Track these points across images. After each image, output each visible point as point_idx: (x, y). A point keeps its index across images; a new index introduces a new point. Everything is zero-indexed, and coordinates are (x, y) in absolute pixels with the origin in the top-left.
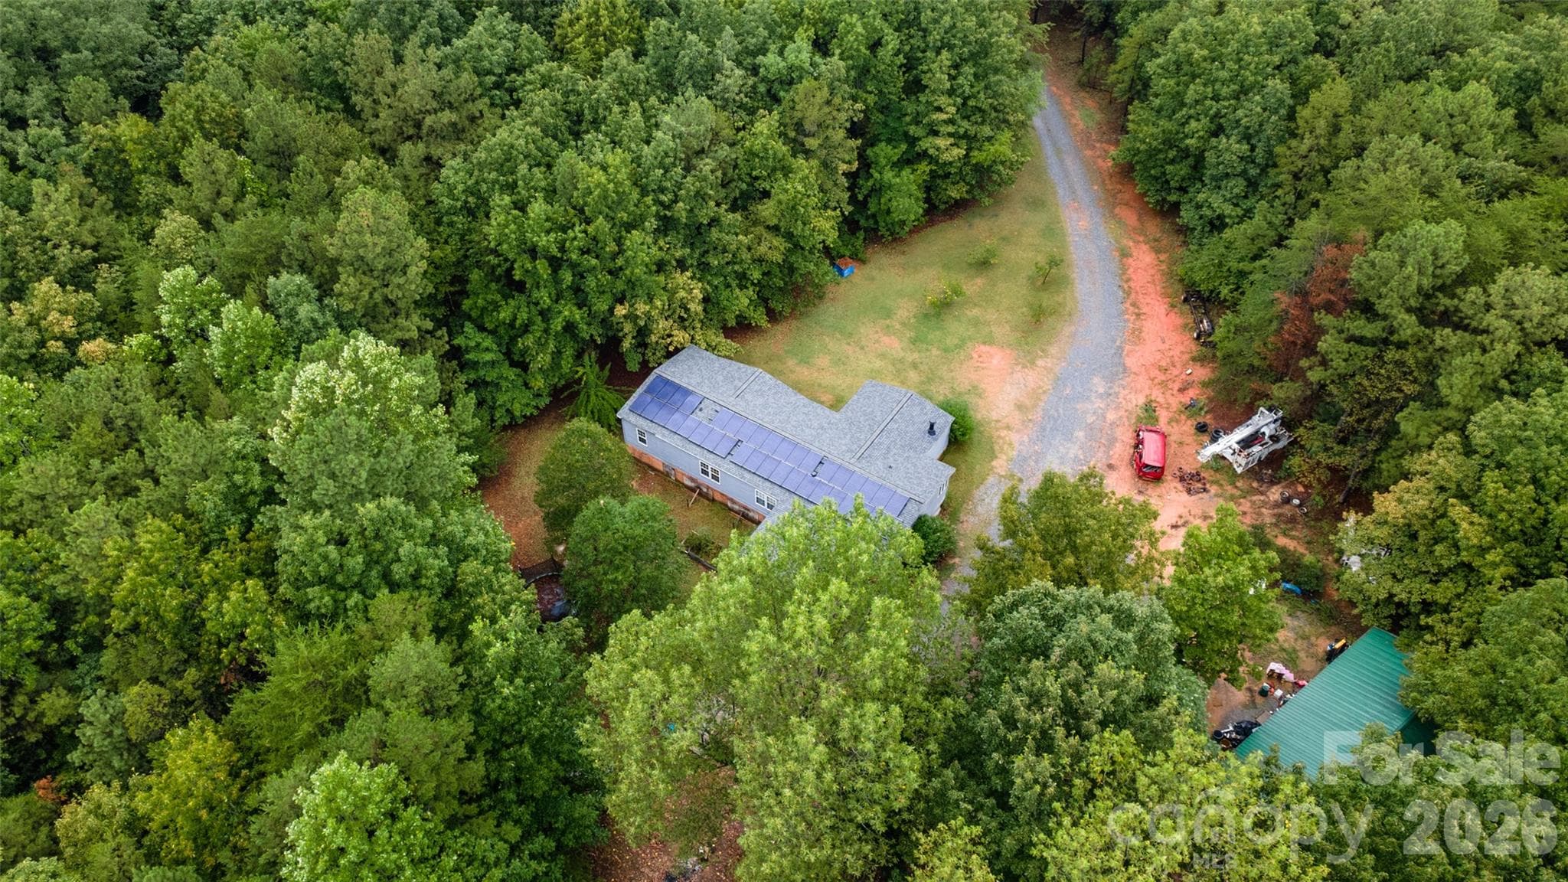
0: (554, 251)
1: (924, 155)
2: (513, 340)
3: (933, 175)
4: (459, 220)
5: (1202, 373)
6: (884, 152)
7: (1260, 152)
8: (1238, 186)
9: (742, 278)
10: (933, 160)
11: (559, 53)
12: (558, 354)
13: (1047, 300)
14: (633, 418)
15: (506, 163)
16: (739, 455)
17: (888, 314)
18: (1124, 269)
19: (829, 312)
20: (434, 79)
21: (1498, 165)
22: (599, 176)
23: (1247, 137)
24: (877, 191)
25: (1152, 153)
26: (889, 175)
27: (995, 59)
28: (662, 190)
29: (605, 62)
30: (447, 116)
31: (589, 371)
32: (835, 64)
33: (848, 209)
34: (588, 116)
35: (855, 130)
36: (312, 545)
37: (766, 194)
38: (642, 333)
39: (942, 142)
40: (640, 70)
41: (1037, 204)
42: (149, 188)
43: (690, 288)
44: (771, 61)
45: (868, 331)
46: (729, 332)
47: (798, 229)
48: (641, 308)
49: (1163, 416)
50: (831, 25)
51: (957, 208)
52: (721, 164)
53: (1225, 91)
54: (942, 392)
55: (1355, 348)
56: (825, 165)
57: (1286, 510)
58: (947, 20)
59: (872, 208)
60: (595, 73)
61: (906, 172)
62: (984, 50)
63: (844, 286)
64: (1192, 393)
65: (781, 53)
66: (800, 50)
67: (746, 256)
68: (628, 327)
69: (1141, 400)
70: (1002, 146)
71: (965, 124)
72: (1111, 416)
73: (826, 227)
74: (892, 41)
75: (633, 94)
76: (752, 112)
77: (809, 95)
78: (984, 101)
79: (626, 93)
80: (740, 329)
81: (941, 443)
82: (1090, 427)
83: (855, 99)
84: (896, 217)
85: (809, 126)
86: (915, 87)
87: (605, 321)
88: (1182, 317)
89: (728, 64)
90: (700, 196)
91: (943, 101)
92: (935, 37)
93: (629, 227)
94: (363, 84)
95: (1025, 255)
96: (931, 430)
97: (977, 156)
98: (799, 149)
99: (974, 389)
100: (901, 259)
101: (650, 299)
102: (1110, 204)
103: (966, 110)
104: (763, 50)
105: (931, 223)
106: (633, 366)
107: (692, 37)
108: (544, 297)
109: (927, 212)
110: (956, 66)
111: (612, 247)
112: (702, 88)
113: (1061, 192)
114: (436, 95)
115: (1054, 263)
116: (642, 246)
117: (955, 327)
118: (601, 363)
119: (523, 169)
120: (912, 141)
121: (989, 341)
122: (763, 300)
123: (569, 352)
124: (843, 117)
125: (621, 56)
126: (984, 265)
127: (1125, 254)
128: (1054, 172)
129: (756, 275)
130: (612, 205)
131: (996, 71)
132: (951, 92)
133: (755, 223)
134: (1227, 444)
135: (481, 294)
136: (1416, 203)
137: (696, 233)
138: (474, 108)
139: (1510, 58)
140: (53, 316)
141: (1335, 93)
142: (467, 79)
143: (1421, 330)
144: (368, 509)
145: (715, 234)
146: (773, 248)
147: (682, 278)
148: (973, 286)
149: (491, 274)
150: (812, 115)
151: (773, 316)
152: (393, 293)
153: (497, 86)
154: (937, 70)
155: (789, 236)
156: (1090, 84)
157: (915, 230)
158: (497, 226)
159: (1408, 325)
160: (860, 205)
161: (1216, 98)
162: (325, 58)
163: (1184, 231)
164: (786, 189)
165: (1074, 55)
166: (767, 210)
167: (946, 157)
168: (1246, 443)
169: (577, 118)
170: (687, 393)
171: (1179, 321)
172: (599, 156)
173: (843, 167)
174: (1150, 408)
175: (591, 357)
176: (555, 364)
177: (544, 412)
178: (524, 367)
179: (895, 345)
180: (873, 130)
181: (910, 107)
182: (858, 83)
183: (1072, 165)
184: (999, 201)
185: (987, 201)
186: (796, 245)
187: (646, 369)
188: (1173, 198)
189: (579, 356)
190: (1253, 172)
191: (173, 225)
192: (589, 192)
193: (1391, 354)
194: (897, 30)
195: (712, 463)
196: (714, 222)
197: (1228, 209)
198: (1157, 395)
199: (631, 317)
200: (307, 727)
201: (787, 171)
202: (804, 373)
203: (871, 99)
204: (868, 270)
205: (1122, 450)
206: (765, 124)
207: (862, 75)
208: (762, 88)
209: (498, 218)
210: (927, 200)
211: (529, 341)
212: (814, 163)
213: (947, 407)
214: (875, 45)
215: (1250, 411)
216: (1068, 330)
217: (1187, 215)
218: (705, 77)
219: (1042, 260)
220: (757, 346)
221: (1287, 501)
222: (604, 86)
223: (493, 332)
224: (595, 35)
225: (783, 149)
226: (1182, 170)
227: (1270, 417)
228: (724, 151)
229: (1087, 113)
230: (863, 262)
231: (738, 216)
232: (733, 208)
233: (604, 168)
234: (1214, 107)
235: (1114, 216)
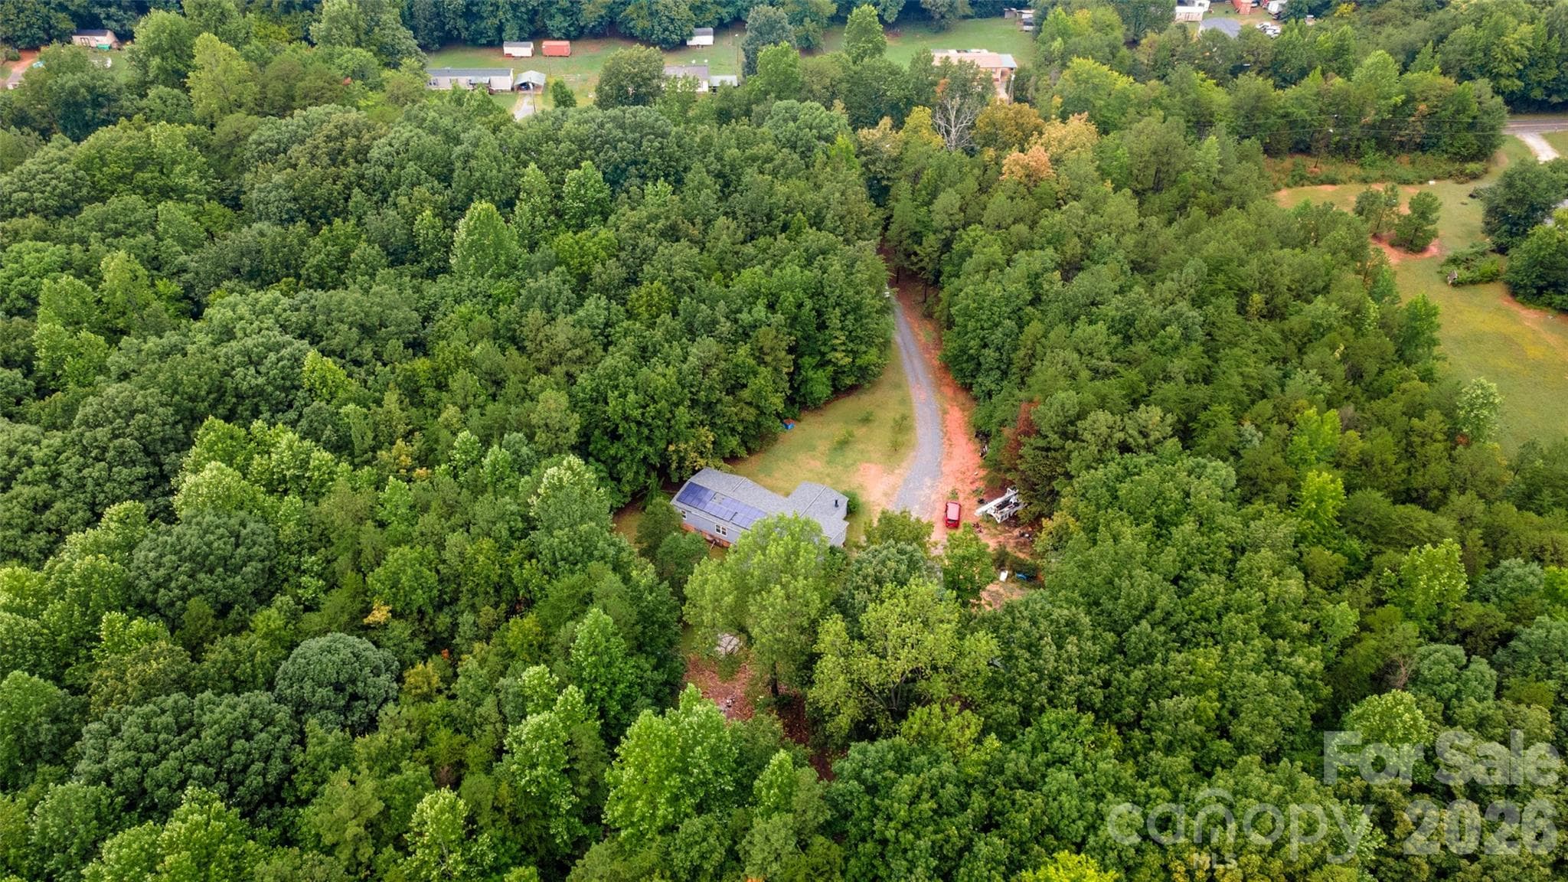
0: (639, 418)
1: (830, 361)
2: (615, 465)
3: (836, 372)
4: (588, 404)
5: (982, 473)
6: (807, 361)
7: (1004, 357)
8: (997, 374)
9: (733, 430)
10: (835, 364)
11: (630, 315)
12: (637, 473)
13: (900, 438)
14: (679, 504)
15: (613, 375)
16: (736, 520)
17: (813, 448)
18: (944, 420)
19: (779, 448)
20: (571, 333)
21: (1106, 363)
22: (662, 381)
23: (998, 349)
24: (805, 381)
25: (956, 357)
26: (810, 373)
27: (865, 311)
28: (692, 386)
29: (658, 321)
30: (578, 352)
31: (653, 481)
32: (779, 318)
33: (789, 392)
34: (651, 348)
35: (791, 350)
36: (561, 543)
37: (745, 386)
38: (682, 460)
39: (839, 355)
40: (677, 324)
41: (897, 386)
42: (431, 394)
43: (707, 435)
44: (745, 317)
45: (801, 457)
46: (726, 460)
47: (762, 403)
48: (683, 446)
49: (961, 496)
50: (777, 296)
51: (852, 389)
52: (722, 371)
53: (986, 325)
54: (845, 487)
55: (1037, 452)
56: (775, 369)
57: (1022, 540)
58: (837, 292)
59: (803, 391)
60: (652, 325)
61: (820, 372)
62: (858, 307)
63: (788, 433)
64: (977, 484)
65: (750, 312)
66: (760, 311)
67: (735, 418)
68: (675, 457)
69: (950, 489)
70: (872, 356)
71: (851, 345)
72: (933, 497)
73: (777, 402)
74: (808, 304)
75: (673, 337)
76: (735, 343)
77: (766, 334)
78: (860, 333)
79: (671, 337)
80: (732, 459)
81: (842, 510)
82: (923, 503)
83: (790, 334)
84: (816, 396)
85: (766, 350)
86: (822, 326)
87: (663, 455)
88: (975, 445)
89: (723, 320)
90: (711, 388)
91: (838, 333)
92: (832, 301)
93: (676, 405)
94: (531, 336)
95: (889, 415)
96: (836, 505)
97: (859, 362)
98: (761, 361)
99: (861, 486)
100: (821, 419)
101: (687, 442)
102: (938, 385)
103: (851, 338)
104: (740, 311)
105: (837, 398)
106: (675, 480)
107: (703, 306)
108: (633, 441)
109: (833, 393)
110: (844, 315)
111: (668, 415)
112: (710, 333)
113: (910, 379)
114: (572, 342)
115: (904, 418)
116: (683, 414)
117: (851, 454)
118: (659, 477)
119: (622, 378)
120: (823, 354)
121: (869, 461)
122: (744, 443)
123: (643, 471)
124: (784, 344)
125: (666, 317)
126: (866, 420)
127: (945, 412)
128: (907, 368)
129: (740, 428)
130: (668, 393)
131: (867, 317)
132: (842, 329)
133: (739, 401)
134: (990, 507)
135: (599, 440)
136: (1063, 382)
137: (709, 407)
138: (590, 346)
139: (1117, 309)
140: (403, 458)
141: (1034, 328)
142: (587, 332)
143: (1061, 442)
144: (584, 528)
145: (719, 406)
146: (750, 414)
147: (703, 430)
148: (860, 432)
149: (605, 432)
150: (767, 344)
151: (750, 451)
152: (560, 441)
153: (601, 334)
154: (834, 317)
155: (758, 407)
156: (929, 316)
157: (827, 402)
158: (613, 407)
159: (1055, 440)
160: (795, 389)
161: (982, 328)
162: (510, 323)
163: (976, 399)
164: (754, 383)
165: (920, 299)
166: (745, 394)
167: (841, 363)
168: (1001, 507)
169: (644, 349)
170: (707, 490)
171: (973, 447)
172: (660, 369)
173: (785, 370)
174: (954, 494)
175: (653, 474)
176: (635, 479)
177: (627, 505)
178: (619, 480)
179: (818, 465)
180: (800, 350)
181: (820, 337)
182: (792, 326)
183: (918, 364)
184: (873, 384)
185: (867, 385)
186: (762, 413)
187: (682, 482)
188: (968, 381)
189: (647, 475)
190: (1003, 367)
191: (450, 412)
192: (657, 388)
193: (1051, 454)
194: (811, 298)
195: (722, 524)
196: (719, 401)
197: (993, 386)
198: (959, 486)
199: (677, 452)
200: (570, 612)
201: (755, 374)
202: (769, 481)
203: (799, 334)
204: (803, 425)
205: (939, 514)
206: (743, 350)
207: (793, 321)
208: (740, 331)
209: (612, 403)
210: (834, 386)
211: (623, 466)
212: (770, 369)
213: (845, 494)
214: (800, 306)
215: (1003, 491)
216: (912, 454)
217: (976, 389)
218: (710, 327)
219: (898, 417)
220: (741, 467)
221: (1022, 535)
222: (658, 334)
223: (604, 462)
224: (650, 306)
225: (752, 362)
226: (972, 366)
227: (1012, 492)
228: (723, 365)
229: (925, 333)
230: (799, 421)
231: (731, 398)
232: (728, 394)
233: (664, 376)
234: (982, 333)
235: (940, 391)
